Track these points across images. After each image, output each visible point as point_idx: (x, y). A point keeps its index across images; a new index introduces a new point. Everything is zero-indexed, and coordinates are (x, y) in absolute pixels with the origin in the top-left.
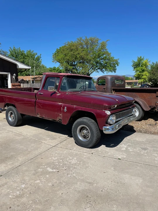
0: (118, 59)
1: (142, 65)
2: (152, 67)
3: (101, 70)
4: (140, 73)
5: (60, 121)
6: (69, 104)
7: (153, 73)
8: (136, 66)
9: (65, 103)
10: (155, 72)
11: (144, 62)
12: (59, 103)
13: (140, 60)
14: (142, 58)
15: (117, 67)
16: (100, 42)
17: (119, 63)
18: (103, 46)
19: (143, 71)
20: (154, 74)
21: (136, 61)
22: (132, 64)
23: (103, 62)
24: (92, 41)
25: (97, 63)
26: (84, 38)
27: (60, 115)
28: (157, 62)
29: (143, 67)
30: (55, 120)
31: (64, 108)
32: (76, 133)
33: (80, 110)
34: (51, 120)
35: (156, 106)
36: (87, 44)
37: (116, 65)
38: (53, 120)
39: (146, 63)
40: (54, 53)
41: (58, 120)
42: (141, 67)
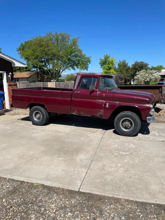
0: (91, 57)
1: (109, 63)
2: (119, 65)
3: (72, 67)
4: (107, 71)
5: (100, 117)
6: (111, 100)
7: (121, 70)
8: (104, 63)
9: (106, 100)
10: (122, 70)
11: (110, 59)
12: (99, 100)
13: (107, 58)
14: (108, 56)
15: (89, 65)
16: (71, 38)
17: (91, 61)
18: (75, 43)
19: (110, 68)
20: (122, 72)
21: (103, 59)
22: (99, 61)
23: (74, 59)
24: (62, 37)
25: (69, 59)
26: (54, 33)
27: (101, 110)
28: (123, 60)
29: (110, 65)
30: (94, 116)
31: (105, 105)
32: (119, 125)
33: (123, 105)
34: (89, 116)
35: (159, 101)
36: (57, 40)
37: (89, 63)
38: (92, 116)
39: (112, 60)
40: (18, 48)
41: (98, 115)
42: (108, 64)
